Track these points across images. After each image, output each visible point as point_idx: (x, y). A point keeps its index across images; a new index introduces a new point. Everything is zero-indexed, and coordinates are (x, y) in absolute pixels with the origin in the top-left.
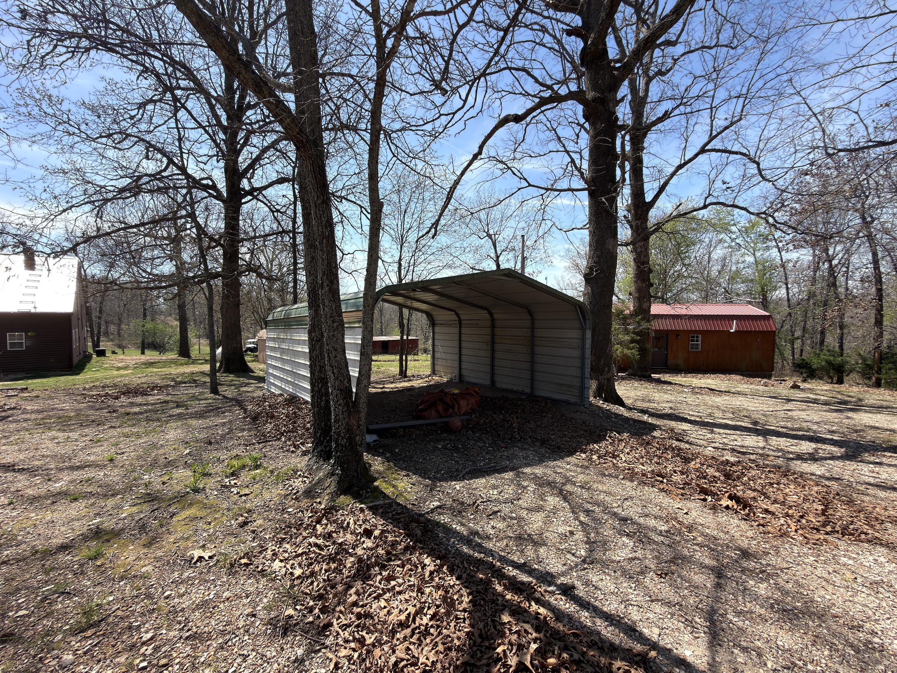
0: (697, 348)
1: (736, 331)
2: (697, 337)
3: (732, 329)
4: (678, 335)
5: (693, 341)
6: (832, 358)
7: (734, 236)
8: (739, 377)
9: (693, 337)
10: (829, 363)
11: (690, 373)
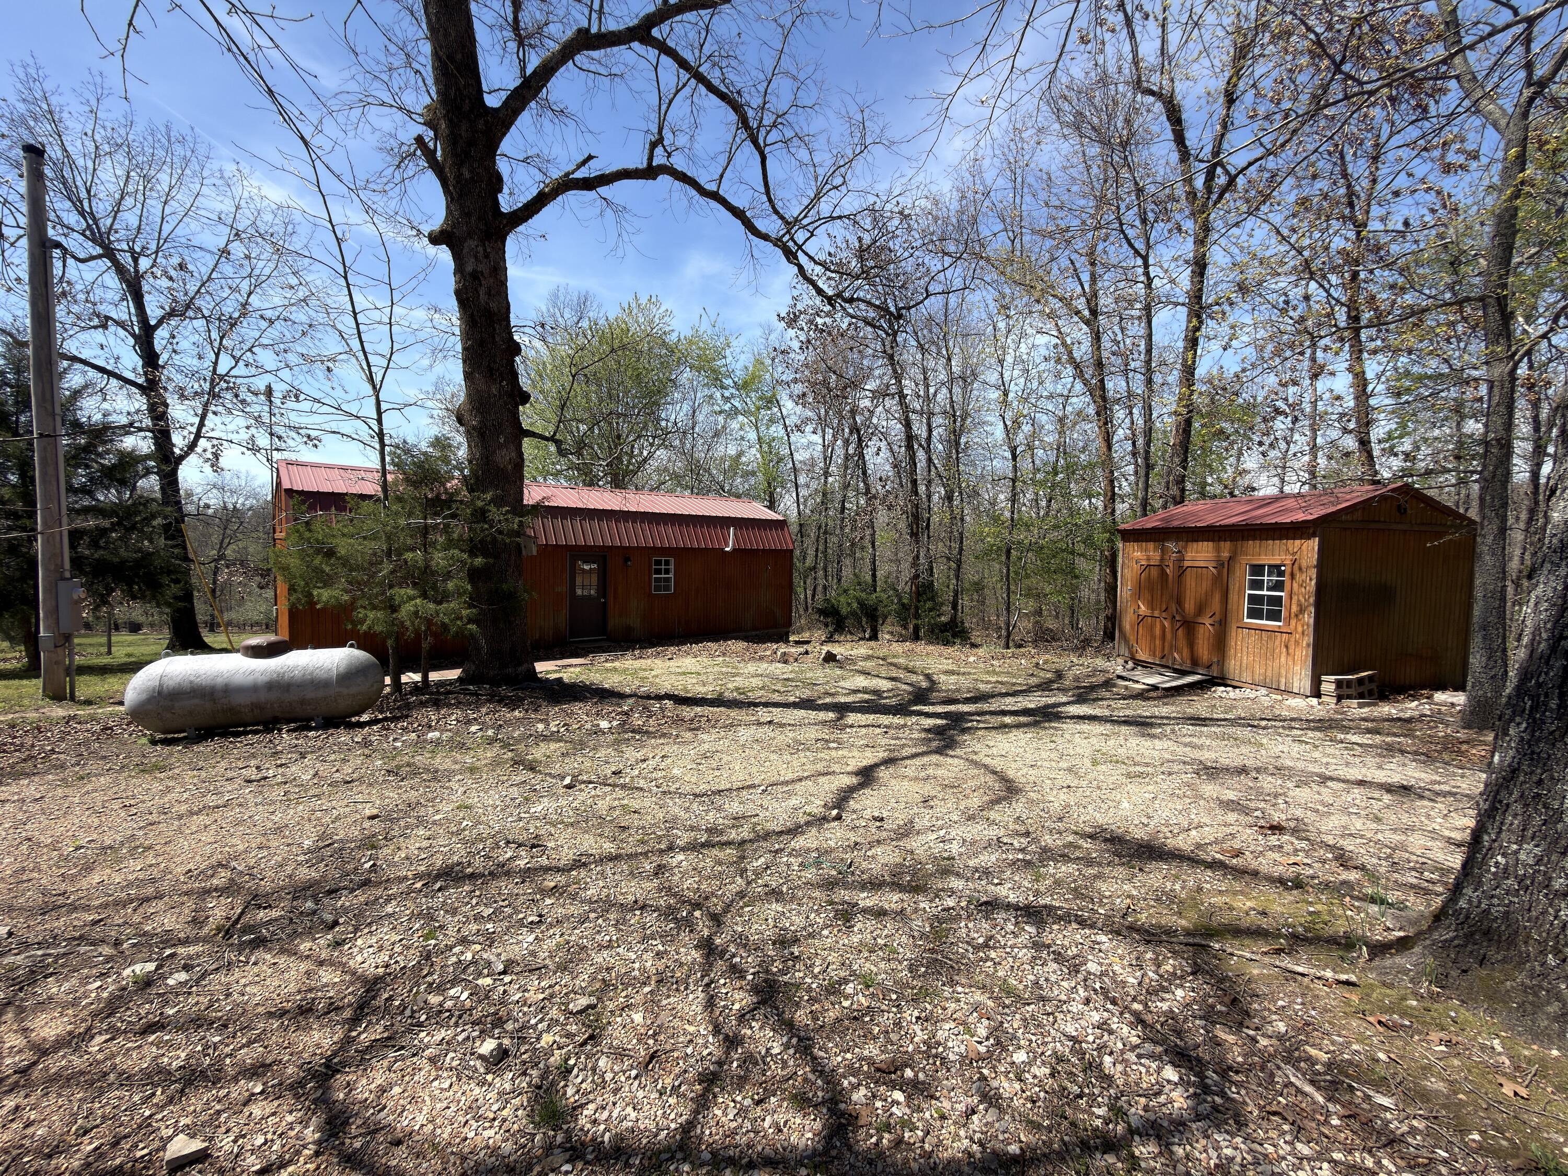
0: (667, 588)
1: (734, 550)
2: (667, 563)
3: (727, 545)
4: (627, 559)
5: (658, 572)
6: (863, 595)
7: (727, 394)
8: (740, 645)
9: (658, 563)
10: (861, 604)
11: (653, 645)
